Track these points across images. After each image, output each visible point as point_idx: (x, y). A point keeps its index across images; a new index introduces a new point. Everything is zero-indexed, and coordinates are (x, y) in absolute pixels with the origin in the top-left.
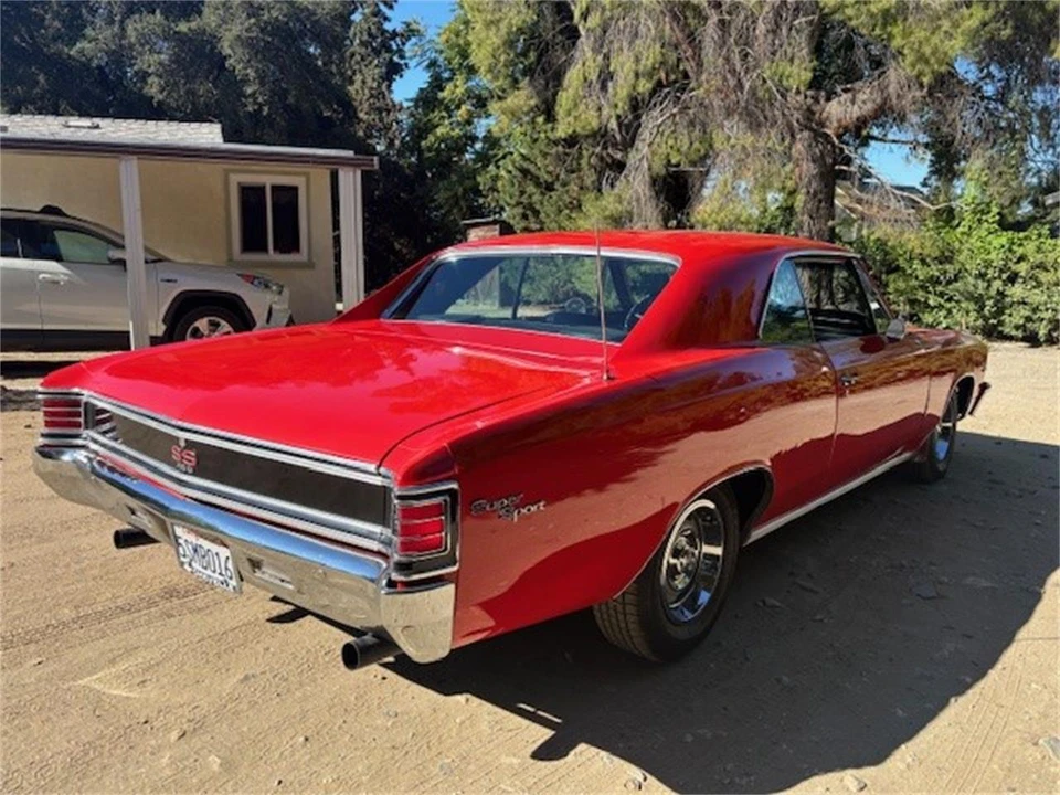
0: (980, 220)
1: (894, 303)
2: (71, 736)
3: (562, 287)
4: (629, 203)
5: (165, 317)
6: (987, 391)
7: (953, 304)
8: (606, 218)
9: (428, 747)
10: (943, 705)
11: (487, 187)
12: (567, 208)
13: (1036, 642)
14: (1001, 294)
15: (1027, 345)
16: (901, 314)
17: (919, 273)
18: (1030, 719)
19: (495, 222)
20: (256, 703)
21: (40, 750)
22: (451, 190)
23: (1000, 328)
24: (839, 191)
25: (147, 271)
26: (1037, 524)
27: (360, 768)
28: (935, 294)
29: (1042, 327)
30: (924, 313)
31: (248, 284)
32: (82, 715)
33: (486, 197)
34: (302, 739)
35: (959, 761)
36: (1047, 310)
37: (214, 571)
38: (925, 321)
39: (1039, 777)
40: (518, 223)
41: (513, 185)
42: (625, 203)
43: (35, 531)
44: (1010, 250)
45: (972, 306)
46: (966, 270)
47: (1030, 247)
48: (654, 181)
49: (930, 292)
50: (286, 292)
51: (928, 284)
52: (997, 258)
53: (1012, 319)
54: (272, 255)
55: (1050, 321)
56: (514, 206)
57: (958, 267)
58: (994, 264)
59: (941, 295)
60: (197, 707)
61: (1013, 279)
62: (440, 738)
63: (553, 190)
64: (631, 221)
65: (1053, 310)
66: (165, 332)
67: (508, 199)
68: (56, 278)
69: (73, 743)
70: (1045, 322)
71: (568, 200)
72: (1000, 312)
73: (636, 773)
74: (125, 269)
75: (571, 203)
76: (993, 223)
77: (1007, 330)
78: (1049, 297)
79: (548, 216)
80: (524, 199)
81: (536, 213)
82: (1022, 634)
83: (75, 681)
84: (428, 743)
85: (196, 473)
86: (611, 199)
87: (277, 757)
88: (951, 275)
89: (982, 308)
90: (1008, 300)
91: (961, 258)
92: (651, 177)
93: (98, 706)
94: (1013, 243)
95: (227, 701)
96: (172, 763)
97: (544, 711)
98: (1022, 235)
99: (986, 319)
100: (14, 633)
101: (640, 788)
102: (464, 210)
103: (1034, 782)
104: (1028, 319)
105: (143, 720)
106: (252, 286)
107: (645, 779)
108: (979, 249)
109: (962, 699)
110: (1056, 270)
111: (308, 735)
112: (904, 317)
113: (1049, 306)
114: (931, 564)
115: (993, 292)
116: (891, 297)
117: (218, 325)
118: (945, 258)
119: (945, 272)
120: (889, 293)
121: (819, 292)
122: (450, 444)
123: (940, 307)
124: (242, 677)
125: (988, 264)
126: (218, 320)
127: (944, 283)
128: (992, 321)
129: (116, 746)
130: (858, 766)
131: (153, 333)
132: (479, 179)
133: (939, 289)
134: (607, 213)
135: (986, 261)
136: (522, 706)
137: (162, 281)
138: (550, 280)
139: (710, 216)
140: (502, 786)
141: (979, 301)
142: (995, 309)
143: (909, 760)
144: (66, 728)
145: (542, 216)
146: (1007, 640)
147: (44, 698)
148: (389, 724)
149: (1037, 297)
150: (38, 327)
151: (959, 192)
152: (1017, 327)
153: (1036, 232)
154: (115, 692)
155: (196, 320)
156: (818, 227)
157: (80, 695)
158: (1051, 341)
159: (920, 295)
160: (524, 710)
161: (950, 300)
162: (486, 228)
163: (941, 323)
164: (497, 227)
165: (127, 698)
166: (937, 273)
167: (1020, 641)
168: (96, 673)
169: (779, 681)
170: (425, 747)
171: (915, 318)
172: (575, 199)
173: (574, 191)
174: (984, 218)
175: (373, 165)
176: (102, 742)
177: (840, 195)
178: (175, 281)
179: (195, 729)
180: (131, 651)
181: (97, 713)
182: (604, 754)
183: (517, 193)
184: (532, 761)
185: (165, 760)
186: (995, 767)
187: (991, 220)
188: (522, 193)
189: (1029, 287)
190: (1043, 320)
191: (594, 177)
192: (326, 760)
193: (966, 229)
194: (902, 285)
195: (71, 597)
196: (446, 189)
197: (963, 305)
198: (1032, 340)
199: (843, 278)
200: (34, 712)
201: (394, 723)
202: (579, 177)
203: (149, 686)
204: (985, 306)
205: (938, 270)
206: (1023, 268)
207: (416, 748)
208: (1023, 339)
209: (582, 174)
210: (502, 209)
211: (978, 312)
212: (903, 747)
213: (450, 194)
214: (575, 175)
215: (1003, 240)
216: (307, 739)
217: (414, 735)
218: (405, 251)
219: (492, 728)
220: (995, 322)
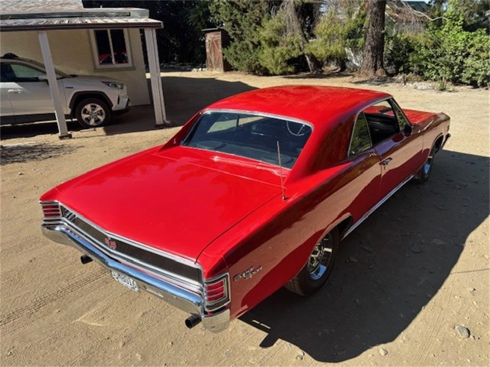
0: (454, 24)
1: (412, 66)
2: (81, 348)
3: (254, 63)
4: (285, 22)
5: (70, 105)
6: (449, 138)
7: (439, 67)
8: (273, 30)
9: (220, 344)
10: (419, 310)
11: (214, 11)
12: (254, 22)
13: (459, 274)
14: (462, 63)
15: (472, 87)
16: (415, 71)
17: (424, 53)
18: (453, 315)
19: (219, 30)
20: (149, 326)
21: (70, 356)
22: (196, 13)
23: (460, 79)
24: (387, 6)
25: (58, 82)
26: (465, 206)
27: (195, 356)
28: (431, 62)
29: (479, 79)
30: (425, 71)
31: (107, 86)
32: (82, 337)
33: (214, 16)
34: (170, 343)
35: (424, 338)
36: (482, 70)
37: (128, 283)
38: (426, 75)
39: (454, 344)
40: (230, 31)
41: (226, 10)
42: (282, 22)
43: (40, 239)
44: (467, 41)
45: (448, 69)
46: (446, 51)
47: (477, 39)
48: (296, 9)
49: (428, 61)
50: (125, 87)
51: (428, 58)
52: (460, 45)
53: (466, 74)
54: (115, 65)
55: (483, 76)
56: (228, 22)
57: (442, 49)
58: (459, 49)
59: (434, 63)
60: (127, 329)
61: (468, 55)
62: (224, 339)
63: (247, 12)
64: (286, 31)
65: (485, 70)
66: (71, 113)
67: (225, 18)
68: (15, 91)
69: (82, 351)
70: (481, 76)
71: (254, 18)
72: (461, 71)
73: (300, 352)
74: (48, 83)
75: (256, 19)
76: (460, 25)
77: (463, 80)
78: (483, 64)
79: (245, 27)
80: (233, 17)
81: (239, 25)
82: (454, 270)
83: (75, 320)
84: (219, 342)
85: (117, 250)
86: (276, 20)
87: (162, 352)
88: (438, 54)
89: (453, 69)
90: (464, 65)
91: (444, 45)
92: (295, 7)
93: (87, 331)
94: (469, 38)
95: (138, 326)
96: (122, 358)
97: (264, 324)
98: (473, 33)
99: (454, 75)
100: (45, 296)
101: (302, 359)
102: (204, 23)
103: (452, 346)
104: (473, 75)
105: (106, 338)
106: (108, 87)
107: (304, 354)
108: (453, 41)
109: (427, 307)
110: (488, 52)
111: (172, 341)
112: (416, 73)
113: (483, 69)
114: (418, 233)
115: (458, 61)
116: (410, 63)
117: (95, 107)
118: (436, 45)
119: (436, 52)
120: (410, 62)
121: (376, 62)
122: (224, 256)
123: (433, 69)
124: (142, 314)
125: (456, 49)
126: (95, 104)
127: (435, 57)
128: (456, 76)
129: (99, 352)
130: (385, 342)
131: (66, 113)
132: (210, 8)
133: (433, 60)
134: (274, 28)
135: (455, 47)
136: (254, 321)
137: (66, 88)
138: (247, 60)
139: (323, 31)
140: (250, 361)
141: (451, 67)
142: (458, 70)
143: (405, 338)
144: (77, 343)
145: (242, 27)
146: (447, 273)
147: (65, 330)
148: (203, 334)
149: (478, 64)
150: (12, 114)
151: (445, 9)
152: (468, 79)
153: (480, 32)
154: (93, 324)
155: (85, 106)
156: (376, 31)
157: (79, 326)
158: (483, 85)
159: (424, 63)
160: (255, 323)
161: (438, 65)
162: (214, 33)
163: (432, 77)
164: (220, 32)
165: (98, 326)
166: (432, 53)
167: (453, 274)
168: (83, 315)
169: (355, 301)
170: (218, 344)
171: (421, 73)
172: (257, 17)
173: (257, 13)
174: (456, 23)
175: (161, 26)
176: (93, 350)
177: (388, 9)
178: (72, 88)
179: (128, 341)
180: (95, 303)
181: (88, 336)
182: (288, 343)
183: (229, 14)
184: (261, 348)
185: (119, 357)
186: (438, 340)
187: (459, 24)
188: (232, 14)
189: (475, 59)
190: (480, 75)
191: (267, 7)
192: (181, 352)
193: (447, 29)
194: (415, 58)
195: (64, 274)
196: (194, 13)
197: (443, 68)
198: (474, 84)
199: (389, 54)
200: (63, 337)
201: (205, 333)
202: (259, 6)
203: (106, 320)
204: (454, 69)
205: (433, 51)
206: (472, 51)
207: (215, 345)
208: (471, 84)
209: (261, 4)
210: (222, 23)
211: (450, 71)
212: (402, 333)
213: (196, 15)
214: (257, 5)
215: (464, 36)
216: (172, 343)
217: (213, 338)
218: (175, 43)
219: (243, 333)
220: (458, 76)
